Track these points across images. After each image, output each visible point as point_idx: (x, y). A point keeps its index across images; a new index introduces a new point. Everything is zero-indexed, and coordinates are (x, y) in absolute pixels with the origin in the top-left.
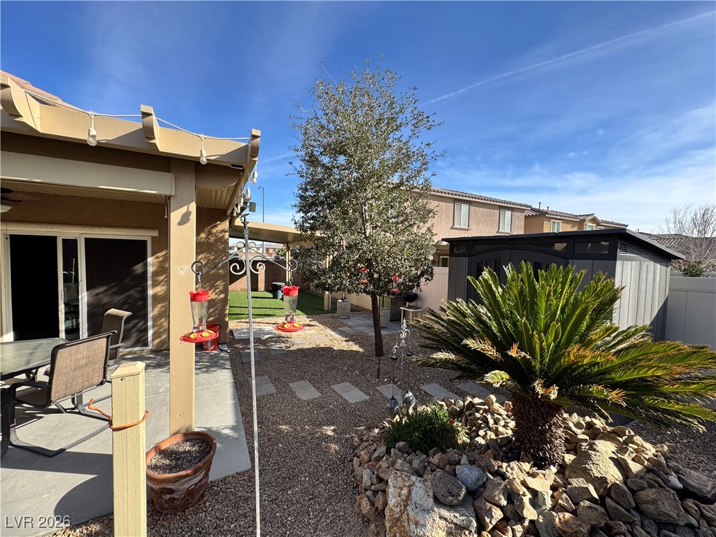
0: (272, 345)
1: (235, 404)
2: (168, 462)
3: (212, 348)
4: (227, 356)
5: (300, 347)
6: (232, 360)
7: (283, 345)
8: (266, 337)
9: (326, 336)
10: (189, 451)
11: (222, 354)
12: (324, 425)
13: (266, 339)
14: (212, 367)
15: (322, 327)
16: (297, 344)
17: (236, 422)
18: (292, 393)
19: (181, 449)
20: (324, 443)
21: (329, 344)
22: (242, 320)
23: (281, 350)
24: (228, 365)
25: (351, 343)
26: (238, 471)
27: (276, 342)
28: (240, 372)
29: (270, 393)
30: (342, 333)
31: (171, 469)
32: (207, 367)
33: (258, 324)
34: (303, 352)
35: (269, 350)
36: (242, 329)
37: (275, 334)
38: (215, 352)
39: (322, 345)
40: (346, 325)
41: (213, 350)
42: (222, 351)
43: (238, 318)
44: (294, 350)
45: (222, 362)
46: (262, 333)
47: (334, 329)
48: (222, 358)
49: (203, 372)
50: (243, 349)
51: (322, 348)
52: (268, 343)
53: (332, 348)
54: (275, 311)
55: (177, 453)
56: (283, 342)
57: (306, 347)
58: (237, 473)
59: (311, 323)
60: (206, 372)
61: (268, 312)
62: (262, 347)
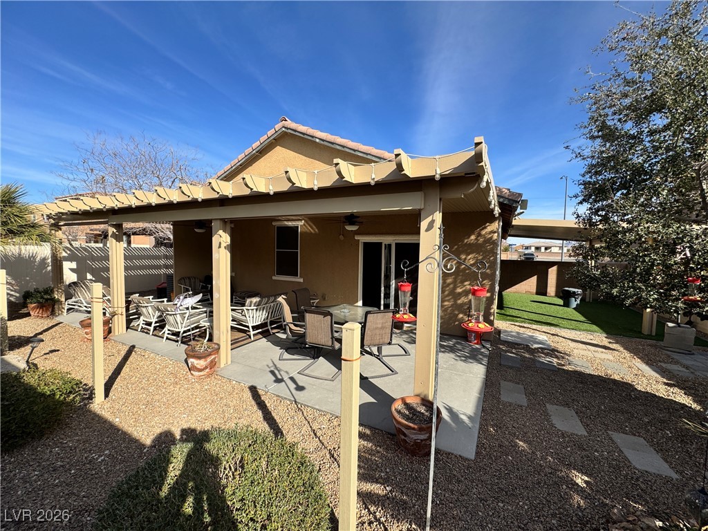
0: (540, 357)
1: (479, 398)
2: (407, 413)
3: (475, 342)
4: (487, 353)
5: (578, 369)
6: (490, 358)
7: (555, 360)
8: (536, 346)
9: (630, 367)
10: (422, 413)
11: (483, 350)
12: (574, 469)
13: (535, 348)
14: (470, 358)
15: (627, 354)
16: (576, 365)
17: (475, 414)
18: (546, 415)
19: (418, 409)
20: (564, 487)
21: (629, 378)
22: (516, 324)
23: (550, 365)
24: (485, 361)
25: (676, 390)
26: (461, 455)
27: (547, 354)
28: (495, 372)
29: (518, 403)
30: (662, 372)
31: (408, 419)
32: (466, 357)
33: (533, 331)
34: (580, 377)
35: (534, 361)
36: (511, 332)
37: (548, 345)
38: (477, 346)
39: (617, 377)
40: (677, 363)
41: (475, 344)
42: (484, 347)
43: (513, 321)
44: (568, 371)
45: (481, 357)
46: (532, 341)
47: (649, 362)
48: (482, 354)
49: (461, 360)
50: (506, 351)
51: (615, 381)
52: (536, 353)
53: (632, 386)
54: (560, 321)
55: (415, 410)
56: (557, 357)
57: (588, 371)
58: (460, 456)
59: (611, 346)
60: (464, 361)
61: (550, 320)
62: (527, 356)
